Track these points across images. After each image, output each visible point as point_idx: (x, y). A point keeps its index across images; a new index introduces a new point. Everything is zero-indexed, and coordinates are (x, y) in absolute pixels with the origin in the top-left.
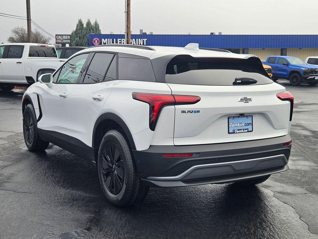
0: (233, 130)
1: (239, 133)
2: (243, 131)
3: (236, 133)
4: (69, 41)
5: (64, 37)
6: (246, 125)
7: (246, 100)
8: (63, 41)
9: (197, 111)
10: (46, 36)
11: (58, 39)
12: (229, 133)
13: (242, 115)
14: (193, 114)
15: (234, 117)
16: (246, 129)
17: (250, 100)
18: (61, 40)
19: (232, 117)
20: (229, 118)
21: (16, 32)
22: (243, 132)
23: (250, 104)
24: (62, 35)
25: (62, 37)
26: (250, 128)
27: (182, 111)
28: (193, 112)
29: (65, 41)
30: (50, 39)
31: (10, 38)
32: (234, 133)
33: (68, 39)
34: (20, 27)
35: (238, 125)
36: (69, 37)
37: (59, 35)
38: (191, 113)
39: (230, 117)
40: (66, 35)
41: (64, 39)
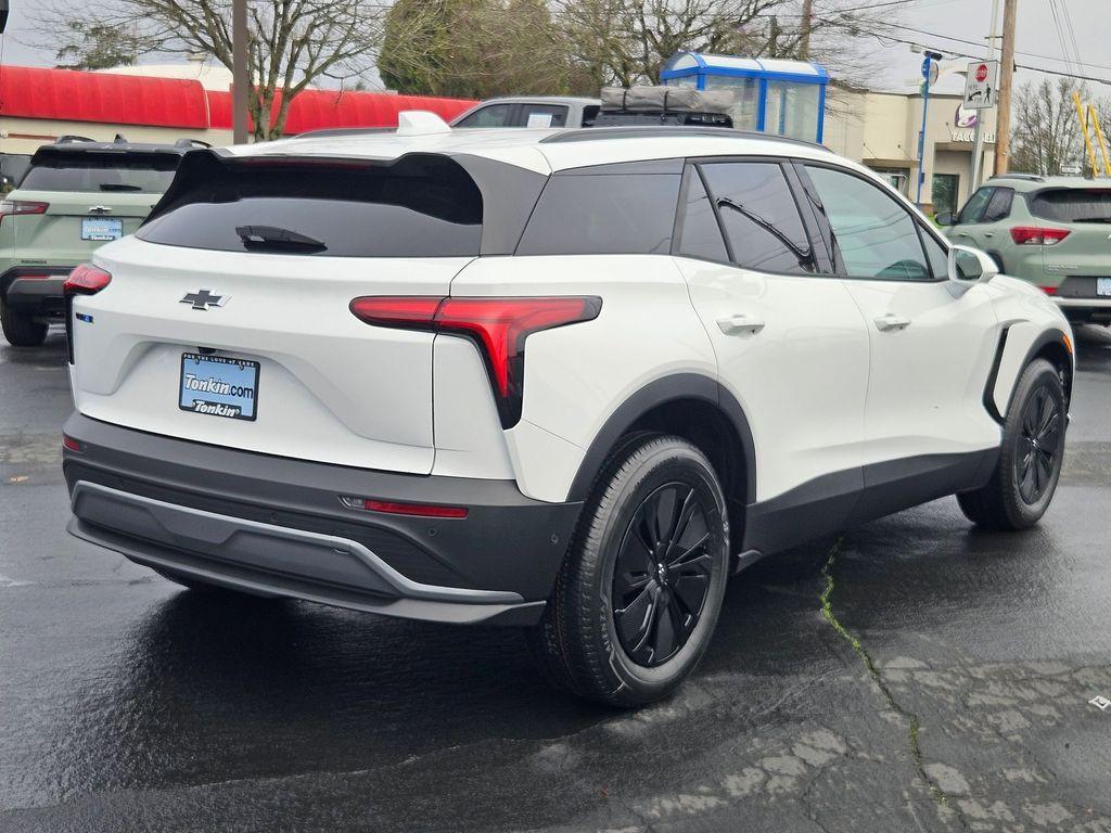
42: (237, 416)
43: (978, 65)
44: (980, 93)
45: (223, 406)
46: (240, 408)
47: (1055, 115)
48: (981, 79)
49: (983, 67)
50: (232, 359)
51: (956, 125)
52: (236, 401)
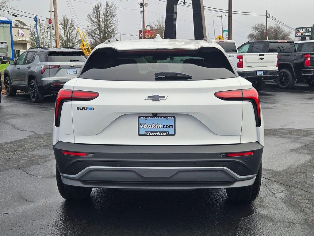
0: (145, 132)
1: (152, 135)
2: (160, 134)
3: (149, 135)
4: (310, 34)
5: (305, 30)
6: (164, 127)
7: (156, 98)
8: (303, 34)
9: (92, 108)
10: (286, 30)
11: (298, 33)
12: (139, 135)
13: (155, 115)
14: (88, 111)
15: (146, 117)
16: (165, 132)
17: (163, 98)
18: (301, 33)
19: (143, 117)
20: (139, 118)
21: (256, 28)
22: (158, 135)
23: (162, 103)
24: (303, 28)
25: (303, 30)
26: (171, 131)
27: (77, 107)
28: (88, 109)
29: (305, 34)
30: (290, 33)
31: (250, 35)
32: (146, 135)
33: (309, 32)
34: (260, 23)
35: (153, 126)
36: (310, 30)
37: (299, 28)
38: (86, 109)
39: (141, 117)
40: (306, 28)
41: (304, 32)
42: (167, 135)
43: (49, 19)
44: (50, 27)
45: (160, 132)
46: (168, 132)
47: (39, 33)
48: (50, 23)
49: (50, 20)
50: (163, 117)
51: (18, 36)
52: (166, 130)
